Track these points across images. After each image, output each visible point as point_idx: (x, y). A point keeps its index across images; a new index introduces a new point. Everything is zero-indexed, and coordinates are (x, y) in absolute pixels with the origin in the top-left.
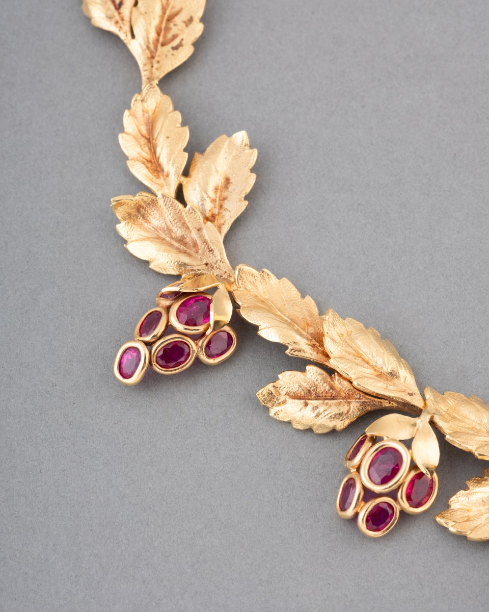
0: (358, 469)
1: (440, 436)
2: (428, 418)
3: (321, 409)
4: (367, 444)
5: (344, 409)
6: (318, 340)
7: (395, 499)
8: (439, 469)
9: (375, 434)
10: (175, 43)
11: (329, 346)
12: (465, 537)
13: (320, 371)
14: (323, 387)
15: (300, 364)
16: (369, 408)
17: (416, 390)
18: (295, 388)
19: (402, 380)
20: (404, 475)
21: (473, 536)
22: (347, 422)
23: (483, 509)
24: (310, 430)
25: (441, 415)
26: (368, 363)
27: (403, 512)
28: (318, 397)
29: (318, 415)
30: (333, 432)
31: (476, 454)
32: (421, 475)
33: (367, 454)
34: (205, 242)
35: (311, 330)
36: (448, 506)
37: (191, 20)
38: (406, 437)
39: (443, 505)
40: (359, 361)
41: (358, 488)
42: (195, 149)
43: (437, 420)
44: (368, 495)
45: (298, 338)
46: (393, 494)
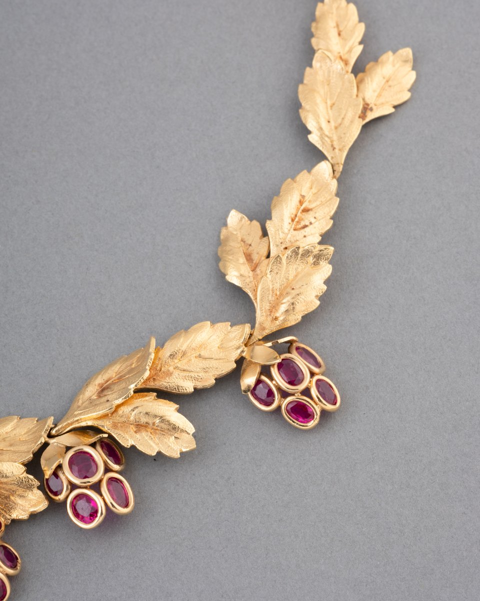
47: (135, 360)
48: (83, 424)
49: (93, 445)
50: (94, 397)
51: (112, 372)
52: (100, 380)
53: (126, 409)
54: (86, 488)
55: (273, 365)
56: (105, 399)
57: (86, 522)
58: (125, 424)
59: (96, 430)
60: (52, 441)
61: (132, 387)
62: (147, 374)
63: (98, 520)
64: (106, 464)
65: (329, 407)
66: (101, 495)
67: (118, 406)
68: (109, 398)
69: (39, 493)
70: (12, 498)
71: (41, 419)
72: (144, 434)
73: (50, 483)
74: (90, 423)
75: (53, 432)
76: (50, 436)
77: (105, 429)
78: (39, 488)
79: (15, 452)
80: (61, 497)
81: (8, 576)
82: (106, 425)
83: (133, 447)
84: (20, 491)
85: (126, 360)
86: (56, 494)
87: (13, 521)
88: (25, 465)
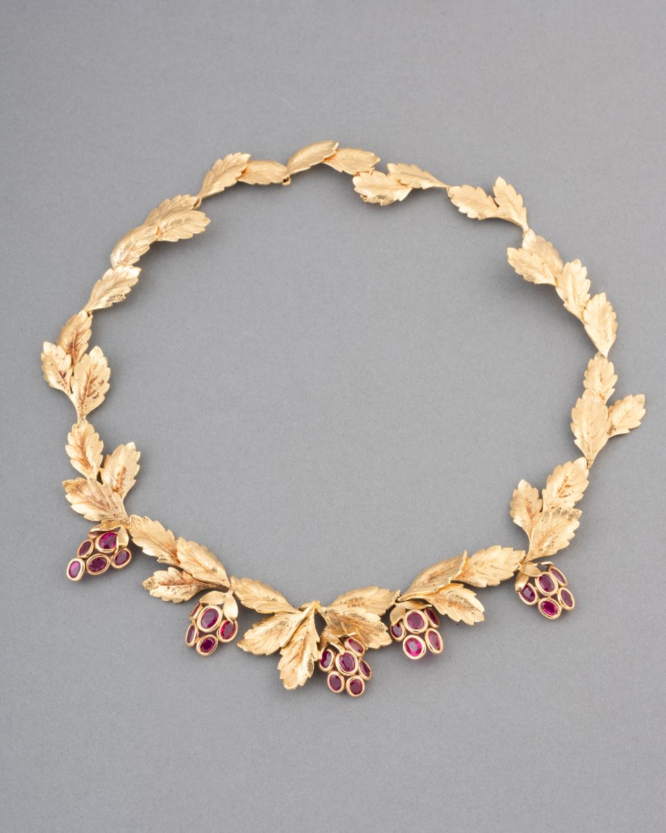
0: (196, 620)
1: (238, 601)
2: (232, 592)
3: (176, 590)
4: (201, 607)
5: (188, 589)
6: (174, 553)
7: (215, 635)
8: (238, 619)
9: (204, 602)
10: (94, 395)
11: (180, 557)
12: (252, 653)
13: (175, 570)
14: (178, 579)
15: (165, 567)
16: (202, 589)
17: (226, 578)
18: (162, 580)
19: (219, 573)
20: (219, 623)
21: (255, 652)
22: (190, 596)
23: (261, 638)
24: (171, 601)
25: (238, 590)
26: (200, 565)
27: (219, 642)
28: (175, 584)
29: (175, 593)
30: (183, 602)
31: (257, 610)
32: (228, 622)
33: (200, 613)
34: (113, 503)
35: (171, 548)
36: (244, 638)
37: (103, 382)
38: (220, 603)
39: (241, 637)
40: (196, 564)
41: (196, 631)
42: (107, 452)
43: (237, 593)
44: (201, 634)
45: (163, 553)
46: (214, 633)
47: (452, 563)
48: (418, 597)
49: (423, 610)
50: (426, 582)
51: (438, 568)
52: (430, 572)
53: (445, 592)
54: (416, 635)
55: (536, 578)
56: (433, 583)
57: (413, 655)
58: (443, 601)
59: (424, 602)
60: (397, 604)
61: (450, 579)
62: (460, 572)
63: (421, 655)
64: (429, 622)
65: (567, 608)
66: (425, 641)
67: (440, 589)
68: (436, 583)
69: (387, 634)
70: (371, 635)
71: (392, 591)
72: (453, 608)
73: (394, 629)
74: (422, 597)
75: (399, 599)
76: (397, 601)
77: (430, 602)
78: (387, 631)
79: (375, 608)
80: (399, 639)
81: (365, 681)
82: (431, 600)
83: (446, 615)
84: (376, 632)
85: (447, 562)
86: (397, 636)
87: (370, 649)
88: (381, 617)
